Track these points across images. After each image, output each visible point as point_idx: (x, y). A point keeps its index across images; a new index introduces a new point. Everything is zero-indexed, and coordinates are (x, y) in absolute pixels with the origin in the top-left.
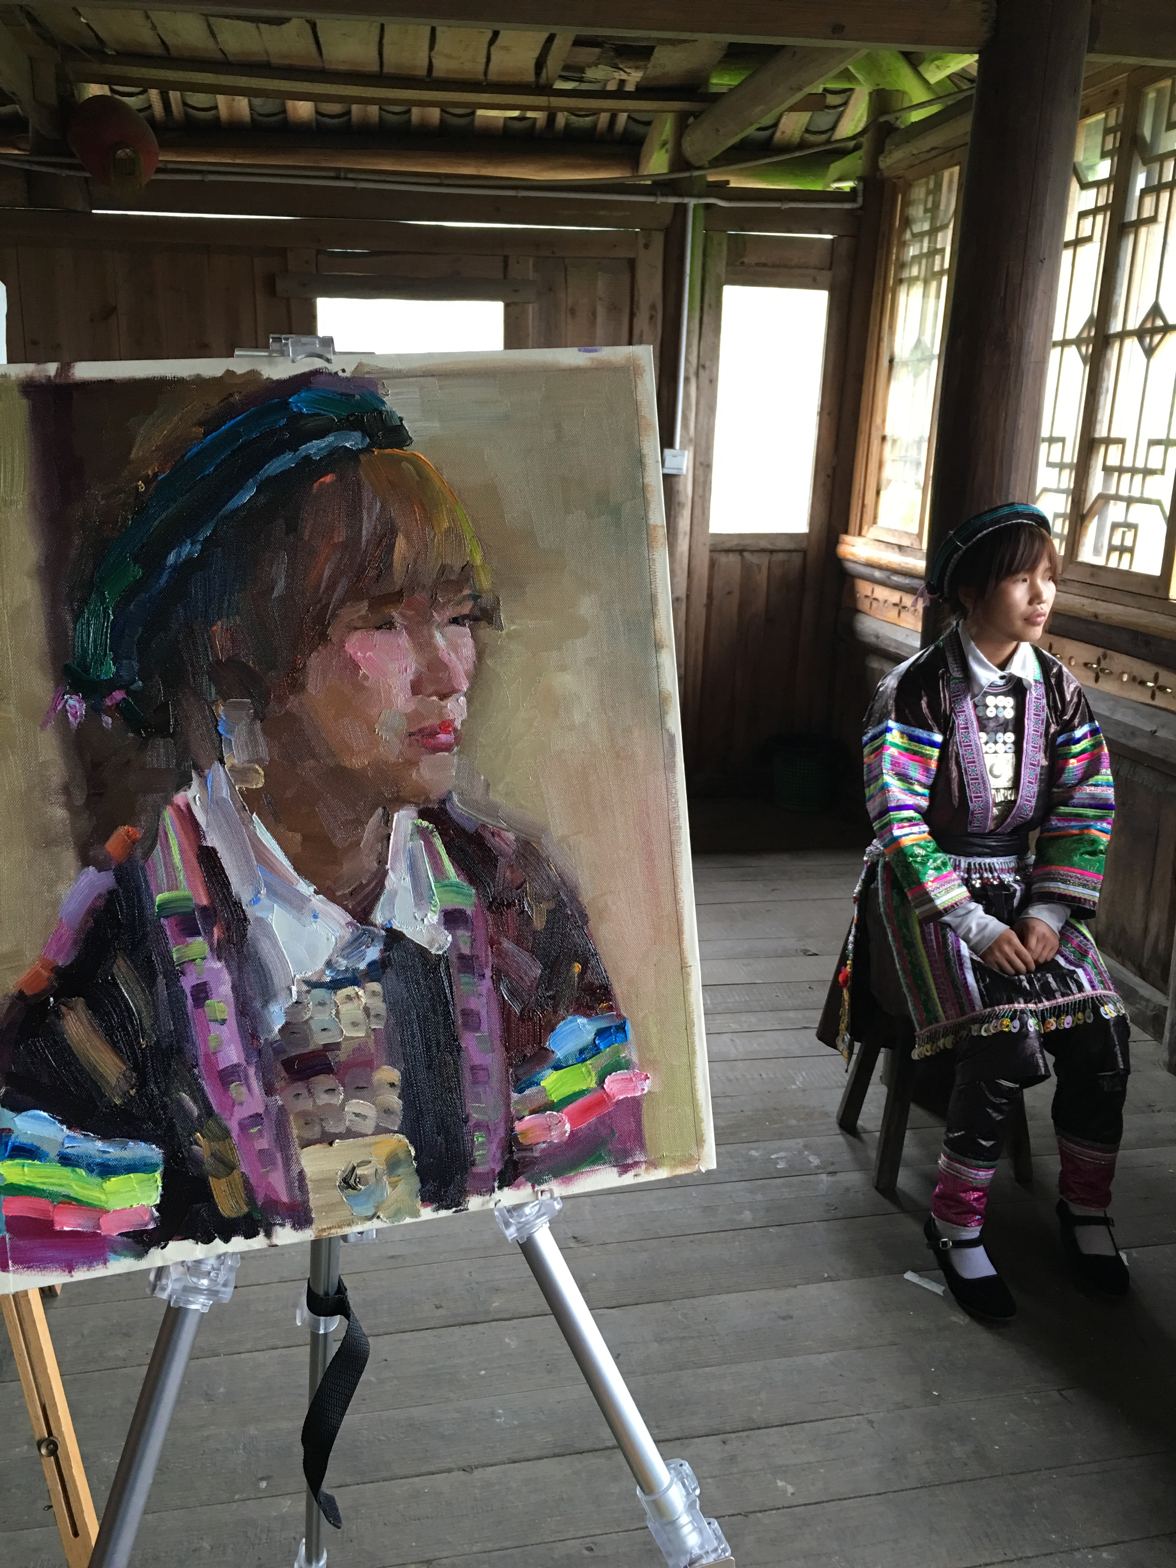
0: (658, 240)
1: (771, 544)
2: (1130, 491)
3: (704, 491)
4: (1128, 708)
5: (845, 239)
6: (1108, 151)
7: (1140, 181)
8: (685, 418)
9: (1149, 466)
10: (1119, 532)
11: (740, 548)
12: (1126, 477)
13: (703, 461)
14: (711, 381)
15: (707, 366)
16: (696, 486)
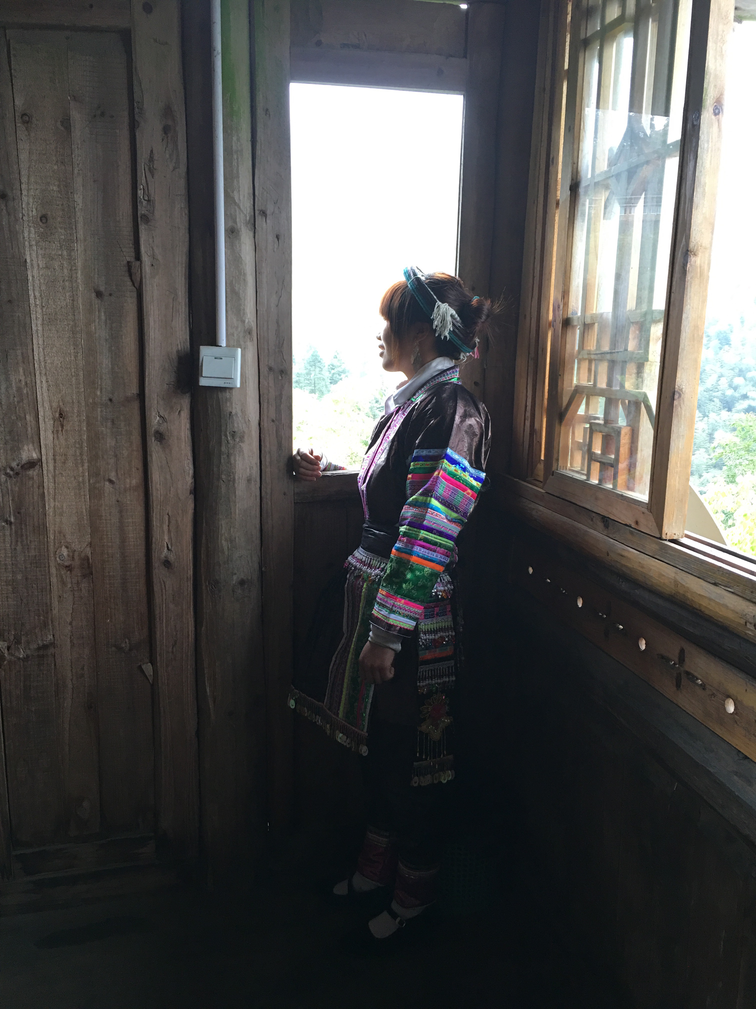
8: (234, 295)
13: (272, 364)
14: (278, 237)
15: (268, 212)
16: (265, 405)
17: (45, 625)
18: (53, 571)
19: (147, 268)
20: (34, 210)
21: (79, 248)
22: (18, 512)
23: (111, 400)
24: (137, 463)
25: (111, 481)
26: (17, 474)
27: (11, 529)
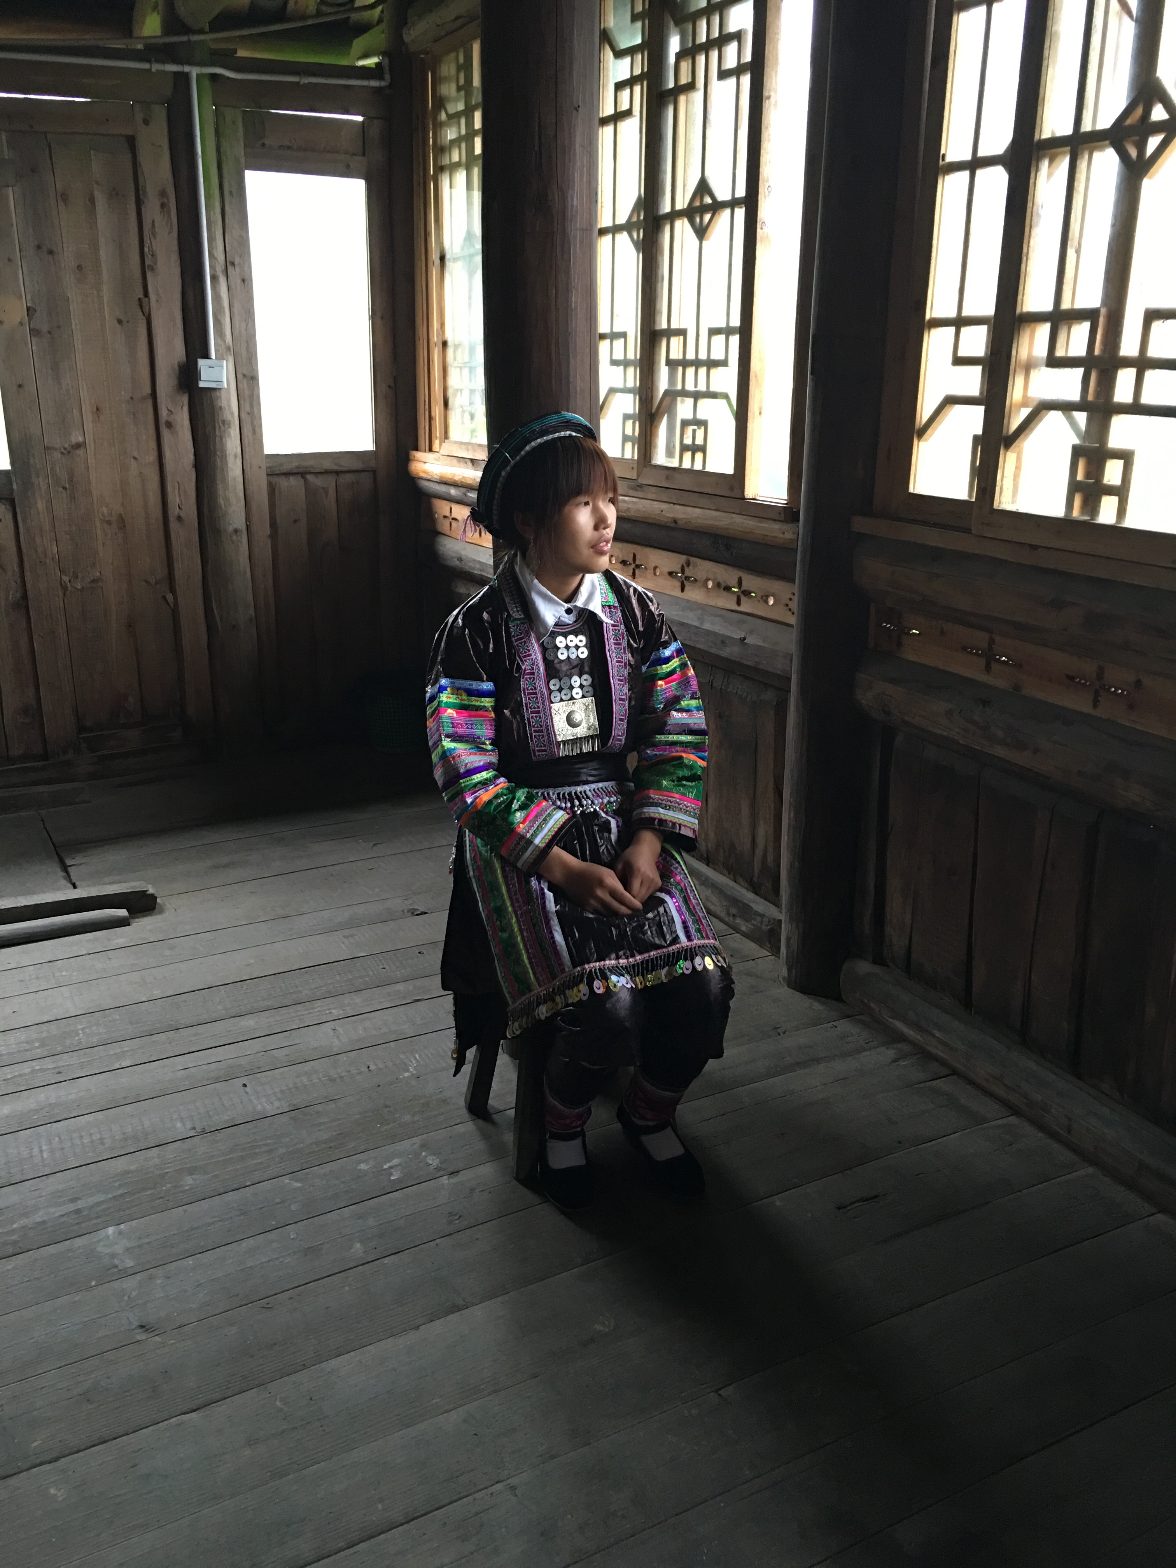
0: (160, 114)
1: (336, 464)
2: (696, 386)
3: (252, 406)
4: (716, 616)
5: (376, 121)
6: (638, 14)
7: (674, 44)
8: (218, 322)
9: (713, 357)
10: (690, 430)
11: (301, 470)
12: (690, 371)
13: (245, 372)
14: (243, 281)
15: (236, 263)
16: (242, 402)
17: (94, 564)
18: (98, 524)
19: (153, 304)
20: (73, 262)
21: (105, 288)
22: (71, 481)
23: (132, 398)
24: (153, 445)
25: (135, 458)
26: (69, 452)
27: (67, 493)
